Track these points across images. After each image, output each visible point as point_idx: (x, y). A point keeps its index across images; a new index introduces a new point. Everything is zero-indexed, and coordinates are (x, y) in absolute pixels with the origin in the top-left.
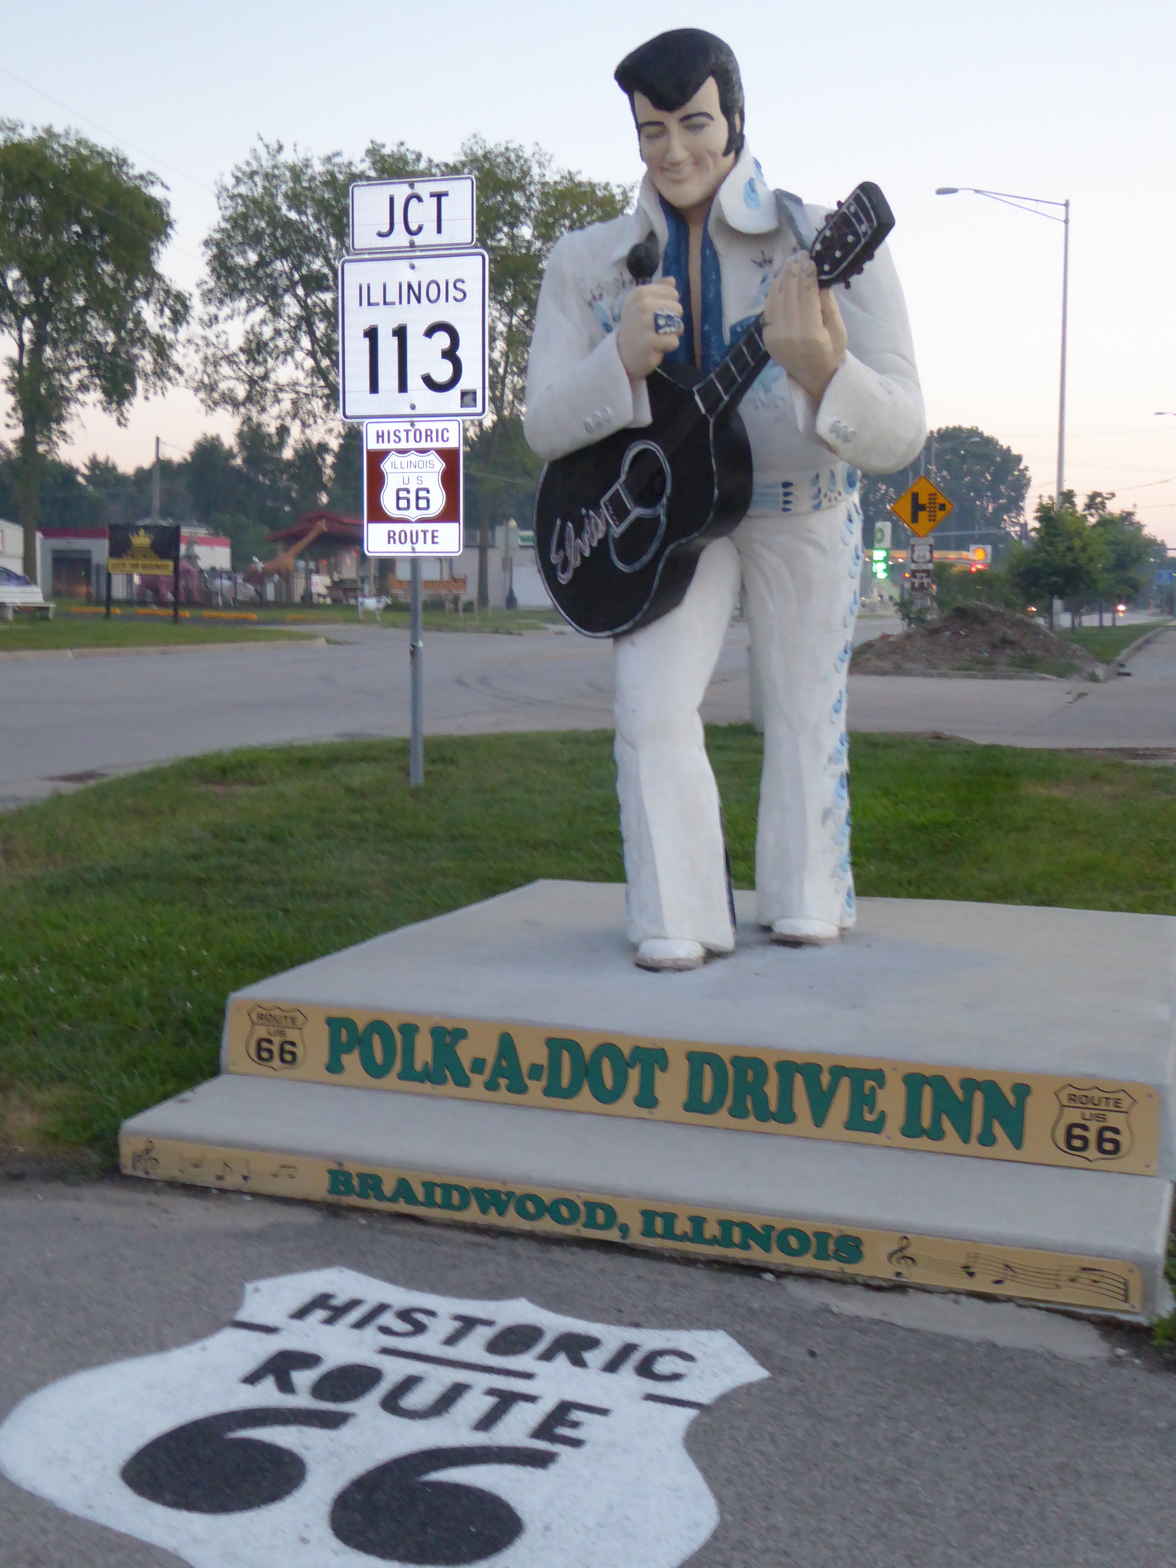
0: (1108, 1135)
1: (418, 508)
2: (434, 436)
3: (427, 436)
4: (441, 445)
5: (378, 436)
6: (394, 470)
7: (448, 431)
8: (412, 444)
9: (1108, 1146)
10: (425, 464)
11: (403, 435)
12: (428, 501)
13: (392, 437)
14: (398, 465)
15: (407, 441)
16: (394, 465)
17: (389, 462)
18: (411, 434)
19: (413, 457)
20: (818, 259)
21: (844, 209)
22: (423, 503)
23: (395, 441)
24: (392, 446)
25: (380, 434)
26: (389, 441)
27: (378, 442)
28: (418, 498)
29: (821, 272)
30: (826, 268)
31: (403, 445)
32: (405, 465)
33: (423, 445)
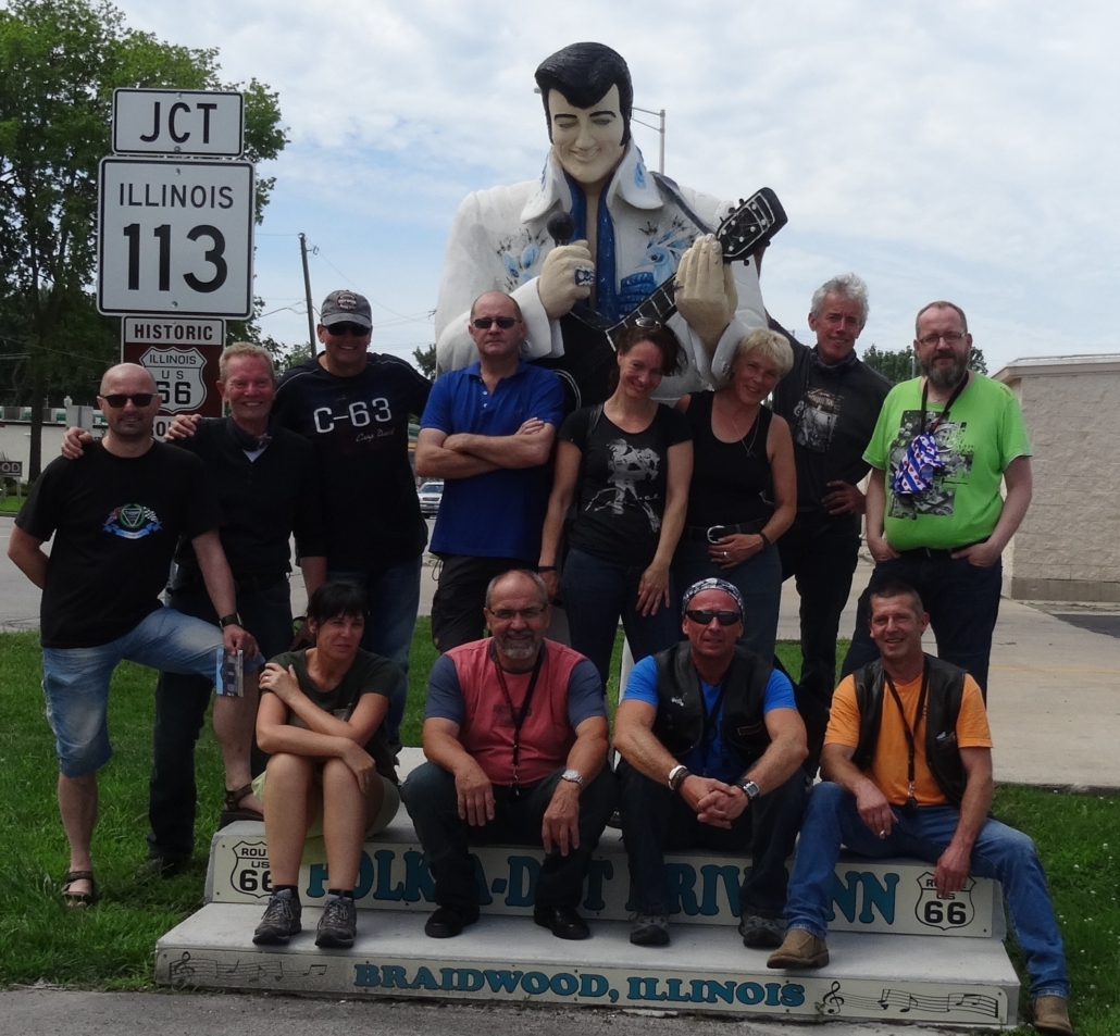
0: (956, 909)
1: (177, 401)
2: (196, 333)
3: (188, 333)
4: (203, 342)
5: (137, 331)
6: (152, 364)
7: (211, 329)
8: (173, 340)
9: (957, 918)
10: (186, 360)
11: (163, 331)
12: (188, 394)
13: (152, 332)
14: (157, 359)
15: (168, 337)
16: (153, 359)
17: (148, 357)
18: (172, 331)
19: (174, 353)
20: (724, 241)
21: (747, 206)
22: (183, 397)
23: (154, 336)
24: (152, 340)
25: (139, 328)
26: (148, 336)
27: (136, 336)
28: (178, 392)
29: (725, 250)
30: (731, 248)
31: (163, 340)
32: (164, 359)
33: (184, 341)
